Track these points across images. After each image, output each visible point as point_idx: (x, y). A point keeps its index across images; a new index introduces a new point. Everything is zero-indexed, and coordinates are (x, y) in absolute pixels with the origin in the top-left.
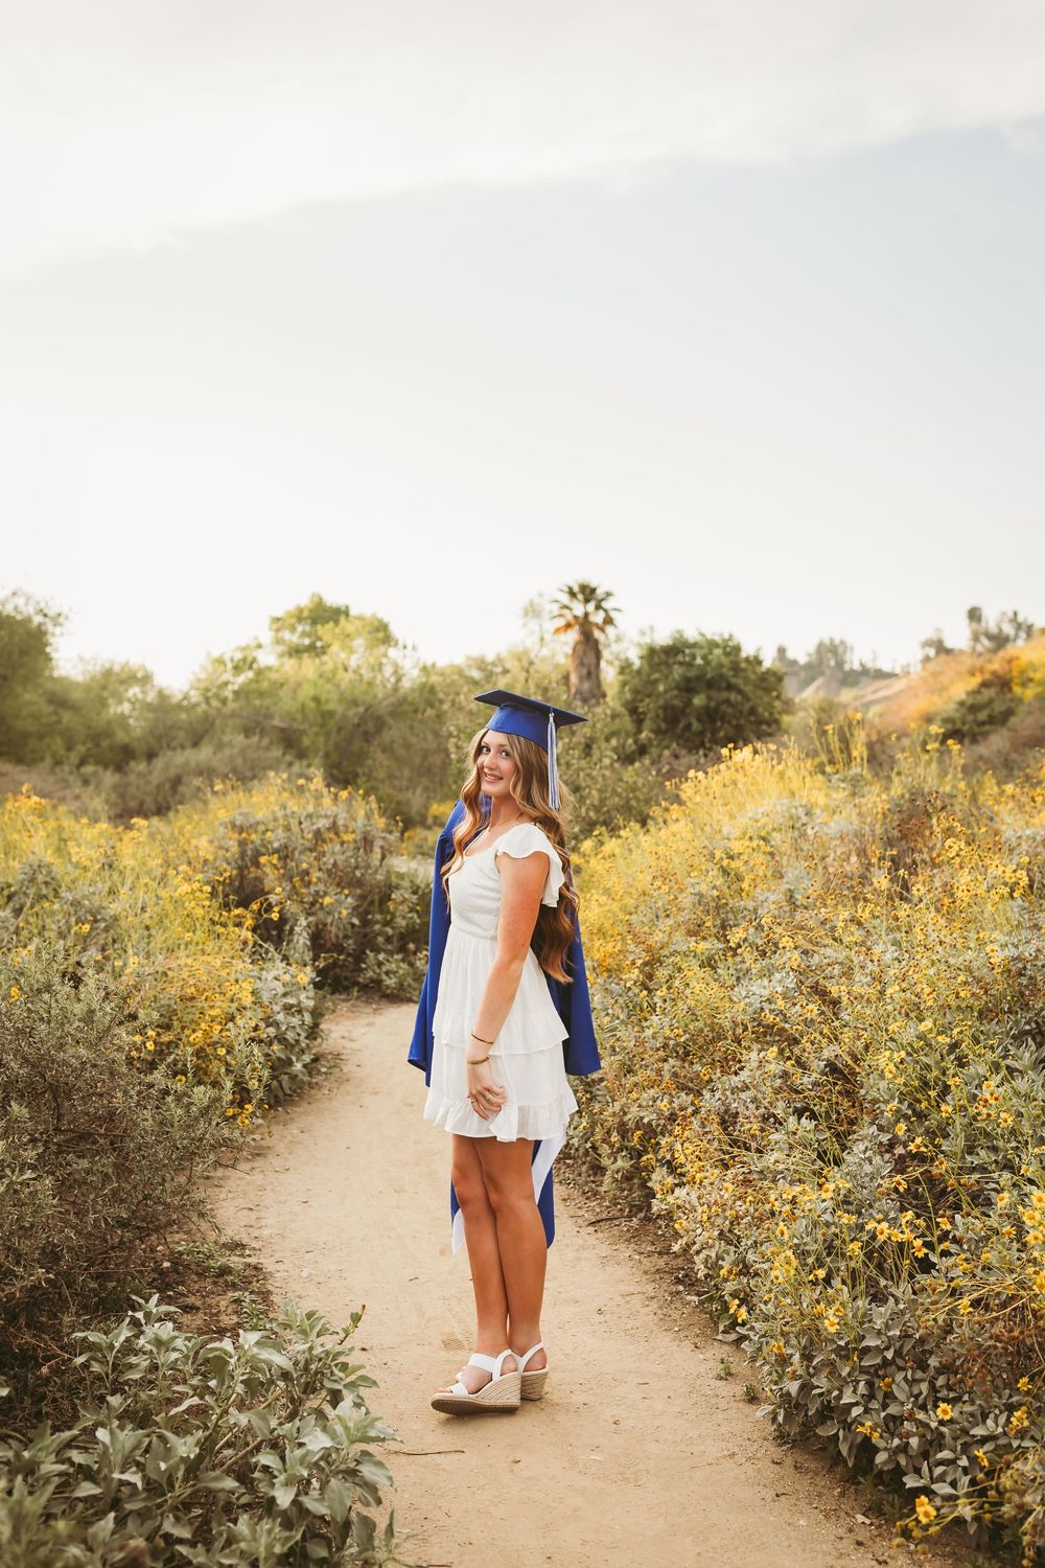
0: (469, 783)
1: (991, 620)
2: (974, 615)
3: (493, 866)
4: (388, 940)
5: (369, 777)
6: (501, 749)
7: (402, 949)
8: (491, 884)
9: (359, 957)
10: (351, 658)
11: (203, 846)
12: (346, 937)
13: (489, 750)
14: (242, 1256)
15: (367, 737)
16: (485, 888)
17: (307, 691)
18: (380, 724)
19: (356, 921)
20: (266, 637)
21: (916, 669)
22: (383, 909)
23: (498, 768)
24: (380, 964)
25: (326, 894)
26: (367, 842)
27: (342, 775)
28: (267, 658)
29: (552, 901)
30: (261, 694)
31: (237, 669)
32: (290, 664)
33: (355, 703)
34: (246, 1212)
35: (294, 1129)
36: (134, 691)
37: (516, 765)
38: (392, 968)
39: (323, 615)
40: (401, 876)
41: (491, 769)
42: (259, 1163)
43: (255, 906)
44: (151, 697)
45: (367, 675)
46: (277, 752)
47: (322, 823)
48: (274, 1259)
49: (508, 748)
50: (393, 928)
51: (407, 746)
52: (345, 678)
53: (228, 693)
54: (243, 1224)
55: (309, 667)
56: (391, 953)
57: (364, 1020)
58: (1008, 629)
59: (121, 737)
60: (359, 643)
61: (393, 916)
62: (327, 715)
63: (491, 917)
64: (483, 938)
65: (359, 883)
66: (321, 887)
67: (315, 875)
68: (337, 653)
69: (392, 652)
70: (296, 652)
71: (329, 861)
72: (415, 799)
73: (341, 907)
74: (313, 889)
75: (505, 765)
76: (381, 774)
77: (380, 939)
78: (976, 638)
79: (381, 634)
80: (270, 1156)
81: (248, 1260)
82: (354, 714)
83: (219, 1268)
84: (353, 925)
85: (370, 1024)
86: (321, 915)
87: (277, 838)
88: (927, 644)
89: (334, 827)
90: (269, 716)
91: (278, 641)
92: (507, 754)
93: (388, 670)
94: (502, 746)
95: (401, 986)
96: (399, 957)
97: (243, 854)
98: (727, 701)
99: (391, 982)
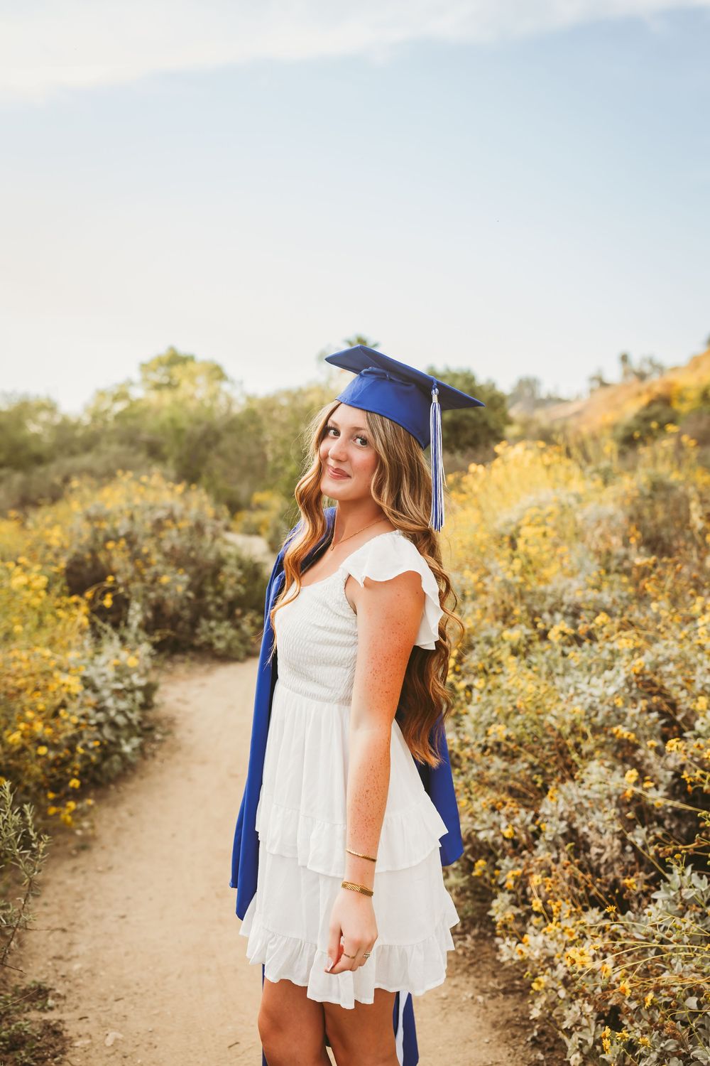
0: (306, 481)
1: (636, 362)
2: (624, 359)
3: (342, 598)
4: (219, 607)
5: (210, 474)
6: (355, 433)
7: (231, 616)
8: (341, 625)
9: (194, 624)
10: (196, 392)
11: (56, 537)
12: (183, 608)
13: (337, 433)
14: (42, 1010)
15: (209, 446)
16: (332, 630)
17: (165, 415)
18: (218, 437)
19: (191, 594)
20: (136, 376)
21: (586, 396)
22: (215, 581)
23: (348, 459)
24: (211, 630)
25: (164, 573)
26: (199, 528)
27: (190, 474)
28: (138, 393)
29: (428, 641)
30: (134, 416)
31: (116, 399)
32: (153, 397)
33: (199, 422)
34: (58, 934)
35: (122, 812)
36: (44, 416)
37: (377, 456)
38: (221, 633)
39: (175, 360)
40: (230, 556)
41: (339, 461)
42: (83, 860)
43: (89, 594)
44: (57, 420)
45: (207, 403)
46: (141, 456)
47: (161, 514)
48: (77, 1014)
49: (366, 433)
50: (223, 598)
51: (237, 452)
52: (192, 405)
53: (110, 418)
54: (52, 953)
55: (167, 398)
56: (220, 620)
57: (197, 681)
58: (647, 368)
59: (35, 448)
60: (201, 380)
61: (223, 588)
62: (179, 432)
63: (341, 670)
64: (328, 700)
65: (194, 562)
66: (160, 568)
67: (156, 557)
68: (186, 388)
69: (225, 387)
70: (158, 387)
71: (167, 546)
72: (243, 490)
73: (176, 584)
74: (153, 570)
75: (360, 456)
76: (217, 472)
77: (212, 608)
78: (626, 374)
79: (217, 373)
80: (95, 850)
81: (46, 1017)
82: (199, 430)
83: (11, 1037)
84: (188, 599)
85: (203, 685)
86: (160, 592)
87: (123, 526)
88: (593, 379)
89: (171, 517)
90: (138, 431)
91: (145, 380)
92: (364, 442)
93: (222, 401)
94: (358, 429)
95: (229, 648)
96: (226, 624)
97: (96, 539)
98: (467, 417)
99: (220, 645)
